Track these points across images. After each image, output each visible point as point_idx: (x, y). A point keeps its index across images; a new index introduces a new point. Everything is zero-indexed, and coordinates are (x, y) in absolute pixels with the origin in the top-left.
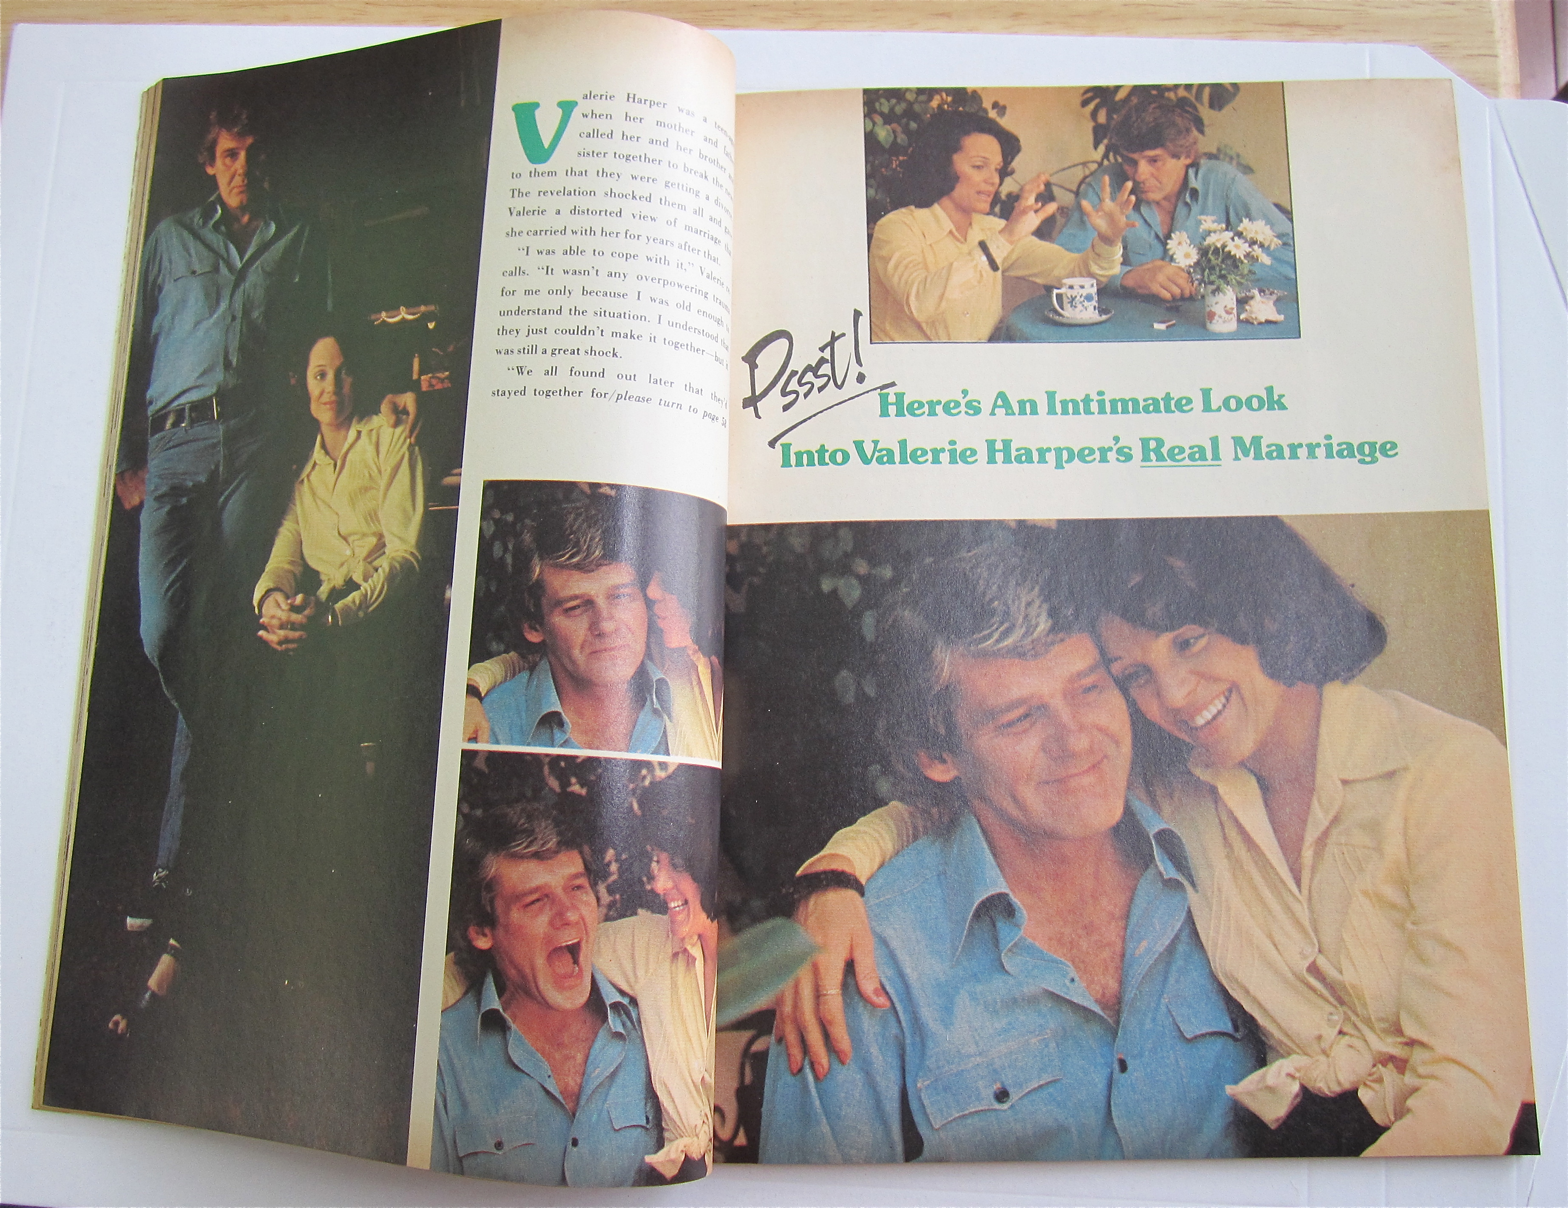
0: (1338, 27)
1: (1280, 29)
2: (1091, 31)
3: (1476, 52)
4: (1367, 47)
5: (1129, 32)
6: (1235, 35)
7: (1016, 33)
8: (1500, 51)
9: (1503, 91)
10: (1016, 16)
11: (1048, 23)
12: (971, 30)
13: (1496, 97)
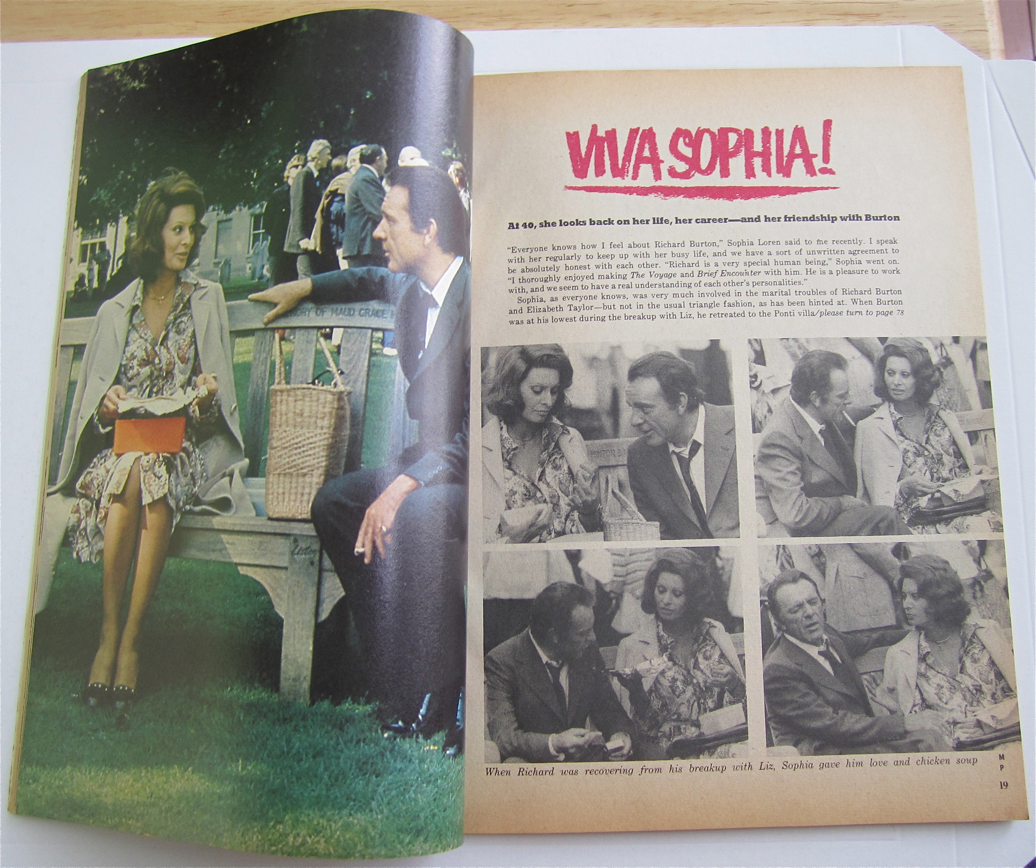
0: (878, 15)
1: (838, 17)
2: (708, 24)
3: (973, 28)
4: (898, 27)
5: (735, 23)
6: (808, 23)
7: (656, 27)
8: (989, 28)
9: (993, 54)
10: (656, 15)
11: (678, 19)
12: (625, 26)
13: (989, 58)
